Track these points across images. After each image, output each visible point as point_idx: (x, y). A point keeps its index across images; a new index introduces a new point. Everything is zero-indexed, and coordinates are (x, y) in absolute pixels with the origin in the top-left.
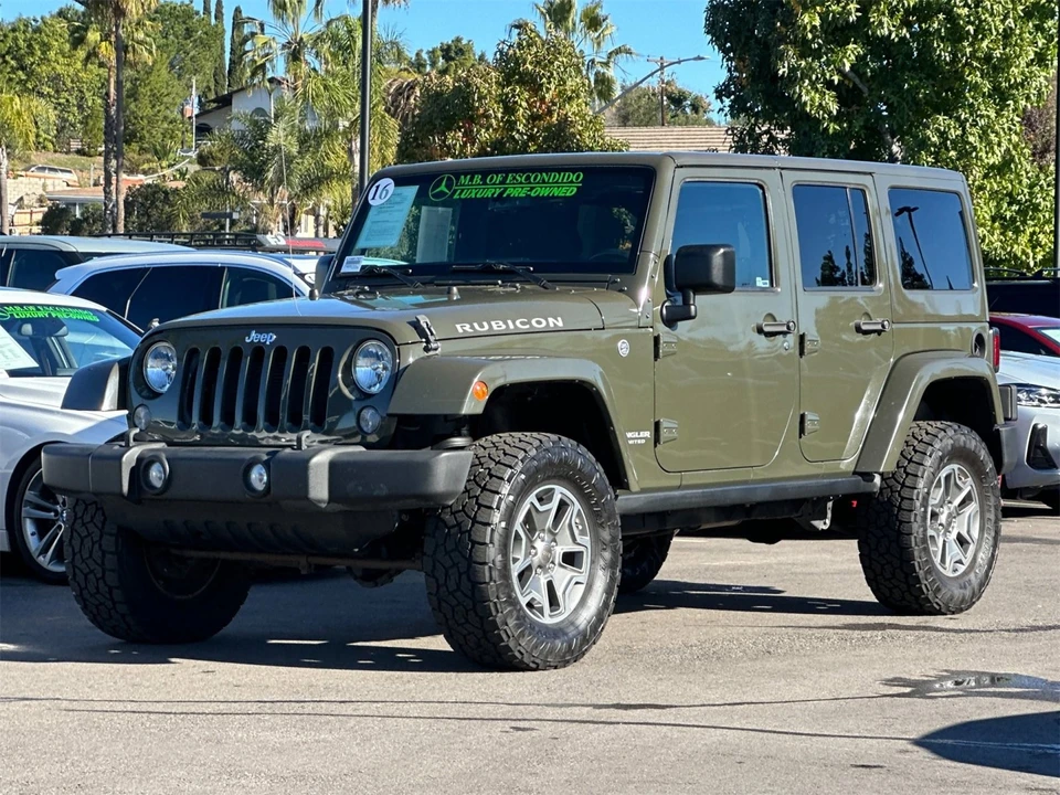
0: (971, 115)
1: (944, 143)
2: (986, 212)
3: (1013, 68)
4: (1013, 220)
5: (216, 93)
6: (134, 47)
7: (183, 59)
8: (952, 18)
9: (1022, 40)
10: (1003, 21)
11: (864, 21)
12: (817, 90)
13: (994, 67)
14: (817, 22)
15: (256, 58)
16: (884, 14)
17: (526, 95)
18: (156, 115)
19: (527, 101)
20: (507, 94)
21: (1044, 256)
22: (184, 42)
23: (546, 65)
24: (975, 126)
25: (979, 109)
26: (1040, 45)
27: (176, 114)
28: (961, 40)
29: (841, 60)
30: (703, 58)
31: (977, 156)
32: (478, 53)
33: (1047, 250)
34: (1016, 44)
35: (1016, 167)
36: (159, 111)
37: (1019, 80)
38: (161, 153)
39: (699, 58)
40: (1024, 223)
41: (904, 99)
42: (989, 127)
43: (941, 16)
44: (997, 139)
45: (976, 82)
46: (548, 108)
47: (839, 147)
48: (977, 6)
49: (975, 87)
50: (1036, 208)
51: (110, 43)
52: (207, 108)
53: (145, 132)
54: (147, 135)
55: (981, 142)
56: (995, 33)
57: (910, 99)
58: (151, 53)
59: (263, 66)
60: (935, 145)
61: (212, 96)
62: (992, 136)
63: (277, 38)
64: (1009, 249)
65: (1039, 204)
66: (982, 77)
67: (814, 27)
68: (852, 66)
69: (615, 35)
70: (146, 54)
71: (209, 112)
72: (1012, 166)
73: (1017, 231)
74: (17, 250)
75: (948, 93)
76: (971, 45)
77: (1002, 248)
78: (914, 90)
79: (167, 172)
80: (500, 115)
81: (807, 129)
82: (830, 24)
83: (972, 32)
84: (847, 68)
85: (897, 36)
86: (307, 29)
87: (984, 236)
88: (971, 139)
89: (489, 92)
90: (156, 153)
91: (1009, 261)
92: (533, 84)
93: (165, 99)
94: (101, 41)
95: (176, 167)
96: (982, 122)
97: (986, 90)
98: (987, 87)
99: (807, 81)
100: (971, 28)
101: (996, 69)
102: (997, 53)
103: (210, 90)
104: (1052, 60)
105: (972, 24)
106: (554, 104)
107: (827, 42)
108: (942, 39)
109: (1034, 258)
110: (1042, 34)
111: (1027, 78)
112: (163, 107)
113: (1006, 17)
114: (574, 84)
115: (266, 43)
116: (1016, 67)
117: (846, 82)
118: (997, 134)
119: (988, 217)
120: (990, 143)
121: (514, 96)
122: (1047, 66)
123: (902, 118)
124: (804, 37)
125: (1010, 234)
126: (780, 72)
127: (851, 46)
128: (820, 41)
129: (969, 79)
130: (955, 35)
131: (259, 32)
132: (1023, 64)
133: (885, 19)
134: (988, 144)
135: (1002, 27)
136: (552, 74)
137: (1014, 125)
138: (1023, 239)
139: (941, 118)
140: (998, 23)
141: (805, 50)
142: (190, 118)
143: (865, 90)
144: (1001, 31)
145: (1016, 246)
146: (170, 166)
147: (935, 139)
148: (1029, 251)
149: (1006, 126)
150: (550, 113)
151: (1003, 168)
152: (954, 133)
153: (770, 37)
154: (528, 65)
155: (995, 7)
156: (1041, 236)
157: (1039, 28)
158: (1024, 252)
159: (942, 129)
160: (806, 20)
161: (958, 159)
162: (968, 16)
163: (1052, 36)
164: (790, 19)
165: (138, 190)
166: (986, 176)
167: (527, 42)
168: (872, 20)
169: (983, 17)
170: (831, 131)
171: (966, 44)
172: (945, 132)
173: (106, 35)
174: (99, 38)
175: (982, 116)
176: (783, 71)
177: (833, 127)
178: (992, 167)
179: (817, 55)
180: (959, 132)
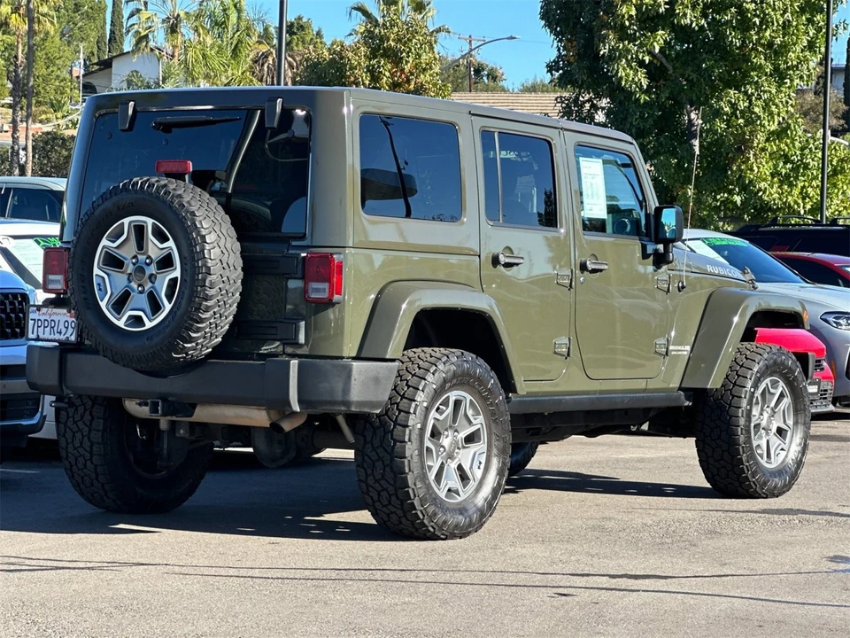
0: (757, 90)
1: (734, 114)
2: (766, 169)
3: (791, 53)
4: (787, 176)
5: (99, 58)
6: (39, 19)
7: (72, 29)
8: (741, 11)
9: (797, 30)
10: (782, 15)
11: (671, 12)
12: (631, 68)
13: (776, 52)
14: (633, 12)
15: (140, 30)
16: (687, 7)
17: (389, 66)
18: (49, 75)
19: (389, 72)
20: (373, 66)
21: (812, 206)
22: (73, 15)
23: (406, 42)
24: (759, 99)
25: (762, 86)
26: (811, 34)
27: (65, 74)
28: (748, 29)
29: (652, 43)
30: (515, 38)
31: (761, 123)
32: (316, 29)
33: (815, 201)
34: (793, 34)
35: (792, 133)
36: (52, 72)
37: (795, 63)
38: (56, 107)
39: (512, 38)
40: (796, 178)
41: (702, 76)
42: (771, 100)
43: (733, 10)
44: (777, 110)
45: (761, 64)
46: (407, 77)
47: (648, 113)
48: (762, 2)
49: (760, 68)
50: (806, 167)
51: (19, 15)
52: (90, 69)
53: (40, 88)
54: (42, 91)
55: (764, 113)
56: (776, 24)
57: (706, 75)
58: (52, 23)
59: (146, 36)
60: (727, 114)
61: (96, 61)
62: (773, 108)
63: (158, 13)
64: (785, 200)
65: (809, 164)
66: (765, 60)
67: (631, 16)
68: (661, 49)
69: (435, 17)
70: (48, 24)
71: (93, 72)
72: (789, 132)
73: (791, 185)
74: (14, 189)
75: (737, 71)
76: (757, 33)
77: (780, 199)
78: (710, 69)
79: (61, 122)
80: (367, 82)
81: (622, 98)
82: (643, 13)
83: (758, 23)
84: (657, 50)
85: (697, 25)
86: (183, 7)
87: (766, 188)
88: (756, 110)
89: (359, 64)
90: (52, 106)
91: (784, 209)
92: (395, 58)
93: (57, 62)
94: (12, 13)
95: (69, 118)
96: (765, 96)
97: (768, 70)
98: (769, 68)
99: (624, 60)
100: (757, 20)
101: (776, 53)
102: (778, 41)
103: (93, 55)
104: (820, 47)
105: (758, 16)
106: (412, 74)
107: (640, 29)
108: (734, 28)
109: (804, 208)
110: (813, 26)
111: (801, 61)
112: (55, 68)
113: (785, 12)
114: (428, 58)
115: (149, 18)
116: (793, 52)
117: (655, 61)
118: (777, 106)
119: (768, 173)
120: (771, 114)
121: (379, 67)
122: (815, 52)
123: (700, 92)
124: (623, 24)
125: (786, 187)
126: (602, 53)
127: (660, 32)
128: (635, 27)
129: (755, 61)
130: (744, 25)
131: (143, 8)
132: (798, 49)
133: (689, 12)
134: (769, 114)
135: (782, 19)
136: (411, 49)
137: (791, 99)
138: (796, 192)
139: (732, 92)
140: (779, 16)
141: (623, 34)
142: (78, 77)
143: (670, 67)
144: (781, 23)
145: (790, 198)
146: (64, 117)
147: (727, 109)
148: (800, 201)
149: (784, 100)
150: (408, 81)
151: (782, 133)
152: (743, 105)
153: (594, 23)
154: (391, 42)
155: (776, 3)
156: (810, 190)
157: (810, 21)
158: (796, 202)
159: (733, 101)
160: (624, 11)
161: (745, 126)
162: (755, 10)
163: (821, 28)
164: (611, 9)
165: (40, 136)
166: (767, 140)
167: (390, 23)
168: (677, 11)
169: (767, 12)
170: (642, 101)
171: (753, 32)
172: (735, 104)
173: (15, 8)
174: (10, 11)
175: (765, 92)
176: (604, 51)
177: (644, 98)
178: (772, 133)
179: (632, 39)
180: (746, 104)
